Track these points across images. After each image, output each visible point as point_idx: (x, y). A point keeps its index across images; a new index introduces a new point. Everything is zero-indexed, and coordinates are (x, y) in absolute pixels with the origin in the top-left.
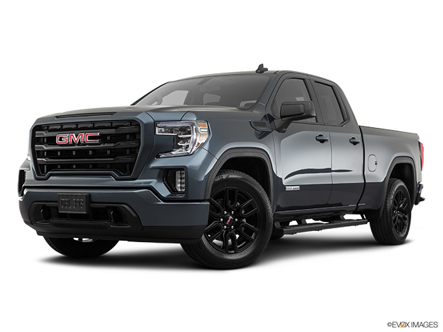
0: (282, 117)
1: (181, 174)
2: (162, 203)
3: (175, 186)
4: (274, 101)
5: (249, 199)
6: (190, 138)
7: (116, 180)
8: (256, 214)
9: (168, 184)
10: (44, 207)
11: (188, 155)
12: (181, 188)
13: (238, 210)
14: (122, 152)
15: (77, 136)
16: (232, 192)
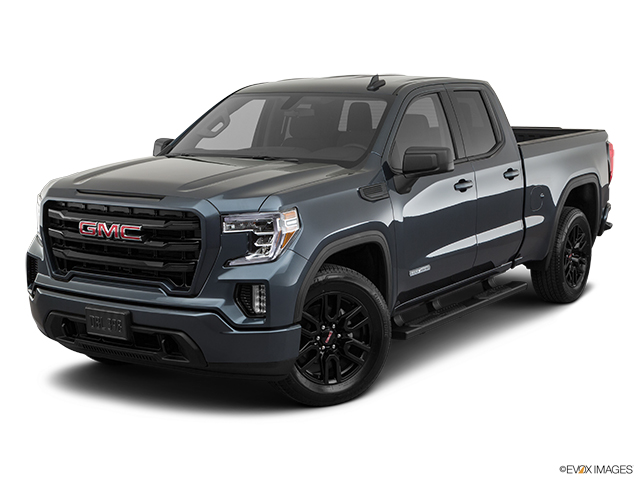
0: (404, 173)
1: (260, 288)
2: (235, 332)
3: (252, 304)
4: (394, 143)
5: (357, 306)
6: (272, 236)
7: (169, 295)
8: (367, 326)
9: (242, 304)
10: (65, 320)
11: (271, 261)
12: (260, 308)
13: (342, 320)
14: (176, 257)
15: (109, 227)
16: (333, 299)
